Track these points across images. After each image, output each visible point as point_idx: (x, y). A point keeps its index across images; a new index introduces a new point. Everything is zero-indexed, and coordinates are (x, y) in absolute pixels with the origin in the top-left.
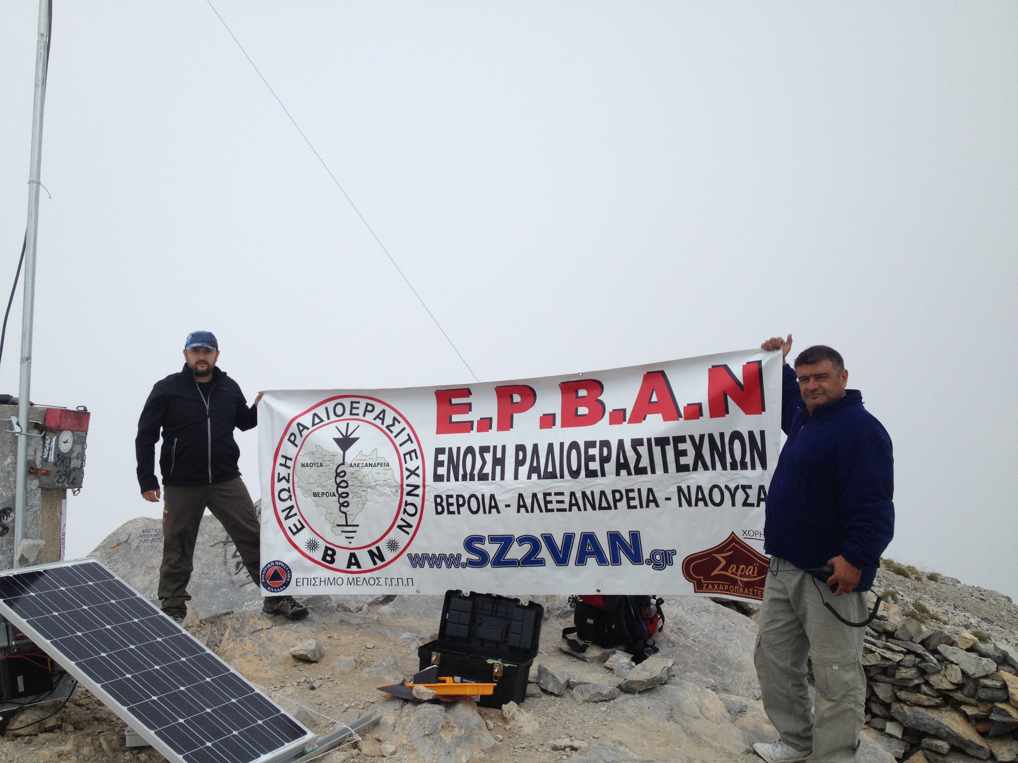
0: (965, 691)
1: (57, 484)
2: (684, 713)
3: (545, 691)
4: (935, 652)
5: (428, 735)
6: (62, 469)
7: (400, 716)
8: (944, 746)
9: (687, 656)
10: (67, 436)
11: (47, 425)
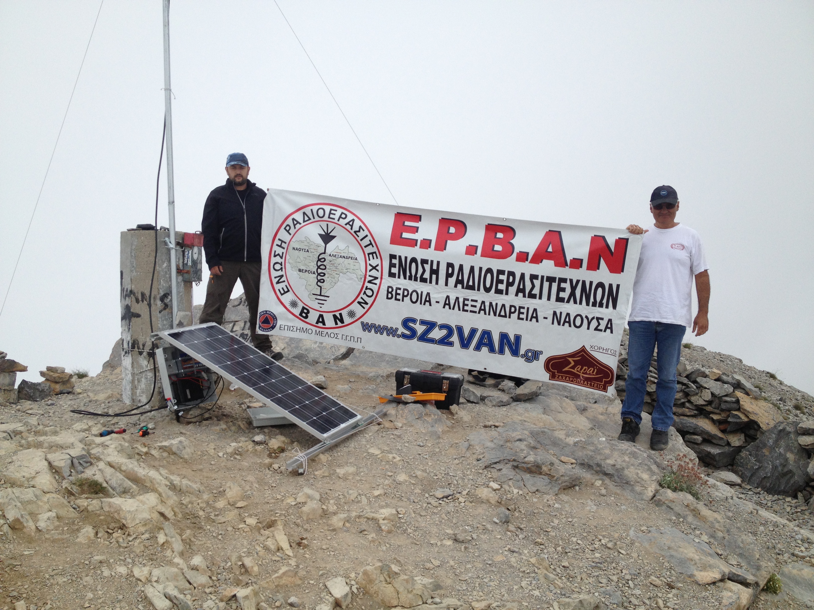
0: (713, 405)
2: (552, 410)
3: (469, 401)
4: (695, 382)
5: (418, 419)
6: (194, 269)
7: (398, 410)
8: (699, 439)
10: (196, 249)
11: (185, 243)
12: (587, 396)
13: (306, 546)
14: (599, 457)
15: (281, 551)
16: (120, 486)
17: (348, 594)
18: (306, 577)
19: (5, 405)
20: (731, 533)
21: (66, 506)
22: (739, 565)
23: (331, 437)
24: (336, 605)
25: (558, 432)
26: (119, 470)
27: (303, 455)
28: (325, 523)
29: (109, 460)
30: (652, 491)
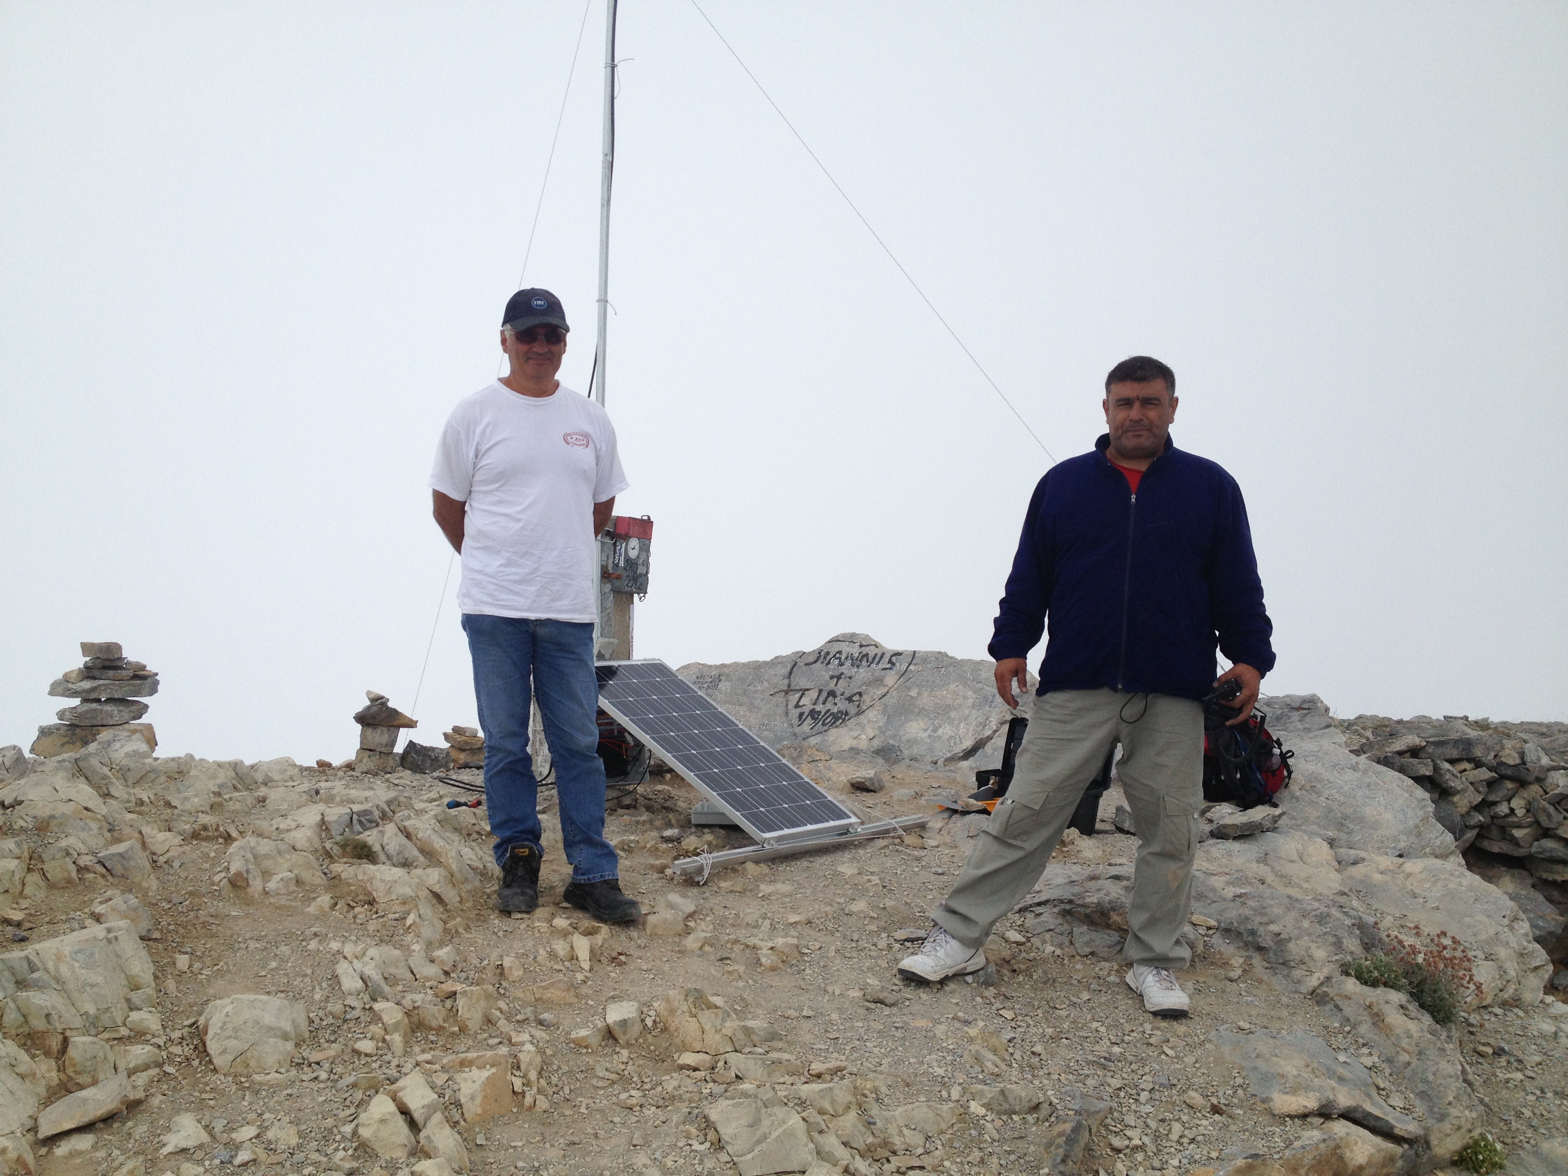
1: (626, 588)
2: (1280, 858)
3: (1121, 830)
5: (971, 837)
6: (630, 573)
9: (1310, 811)
10: (634, 543)
11: (617, 531)
12: (1383, 842)
13: (621, 964)
14: (1258, 919)
15: (574, 962)
16: (398, 854)
17: (629, 1023)
18: (587, 997)
19: (376, 774)
20: (1423, 1057)
21: (313, 868)
22: (1408, 1109)
23: (779, 839)
24: (610, 1035)
25: (1217, 878)
26: (414, 838)
27: (711, 856)
28: (675, 942)
29: (407, 823)
30: (1319, 979)
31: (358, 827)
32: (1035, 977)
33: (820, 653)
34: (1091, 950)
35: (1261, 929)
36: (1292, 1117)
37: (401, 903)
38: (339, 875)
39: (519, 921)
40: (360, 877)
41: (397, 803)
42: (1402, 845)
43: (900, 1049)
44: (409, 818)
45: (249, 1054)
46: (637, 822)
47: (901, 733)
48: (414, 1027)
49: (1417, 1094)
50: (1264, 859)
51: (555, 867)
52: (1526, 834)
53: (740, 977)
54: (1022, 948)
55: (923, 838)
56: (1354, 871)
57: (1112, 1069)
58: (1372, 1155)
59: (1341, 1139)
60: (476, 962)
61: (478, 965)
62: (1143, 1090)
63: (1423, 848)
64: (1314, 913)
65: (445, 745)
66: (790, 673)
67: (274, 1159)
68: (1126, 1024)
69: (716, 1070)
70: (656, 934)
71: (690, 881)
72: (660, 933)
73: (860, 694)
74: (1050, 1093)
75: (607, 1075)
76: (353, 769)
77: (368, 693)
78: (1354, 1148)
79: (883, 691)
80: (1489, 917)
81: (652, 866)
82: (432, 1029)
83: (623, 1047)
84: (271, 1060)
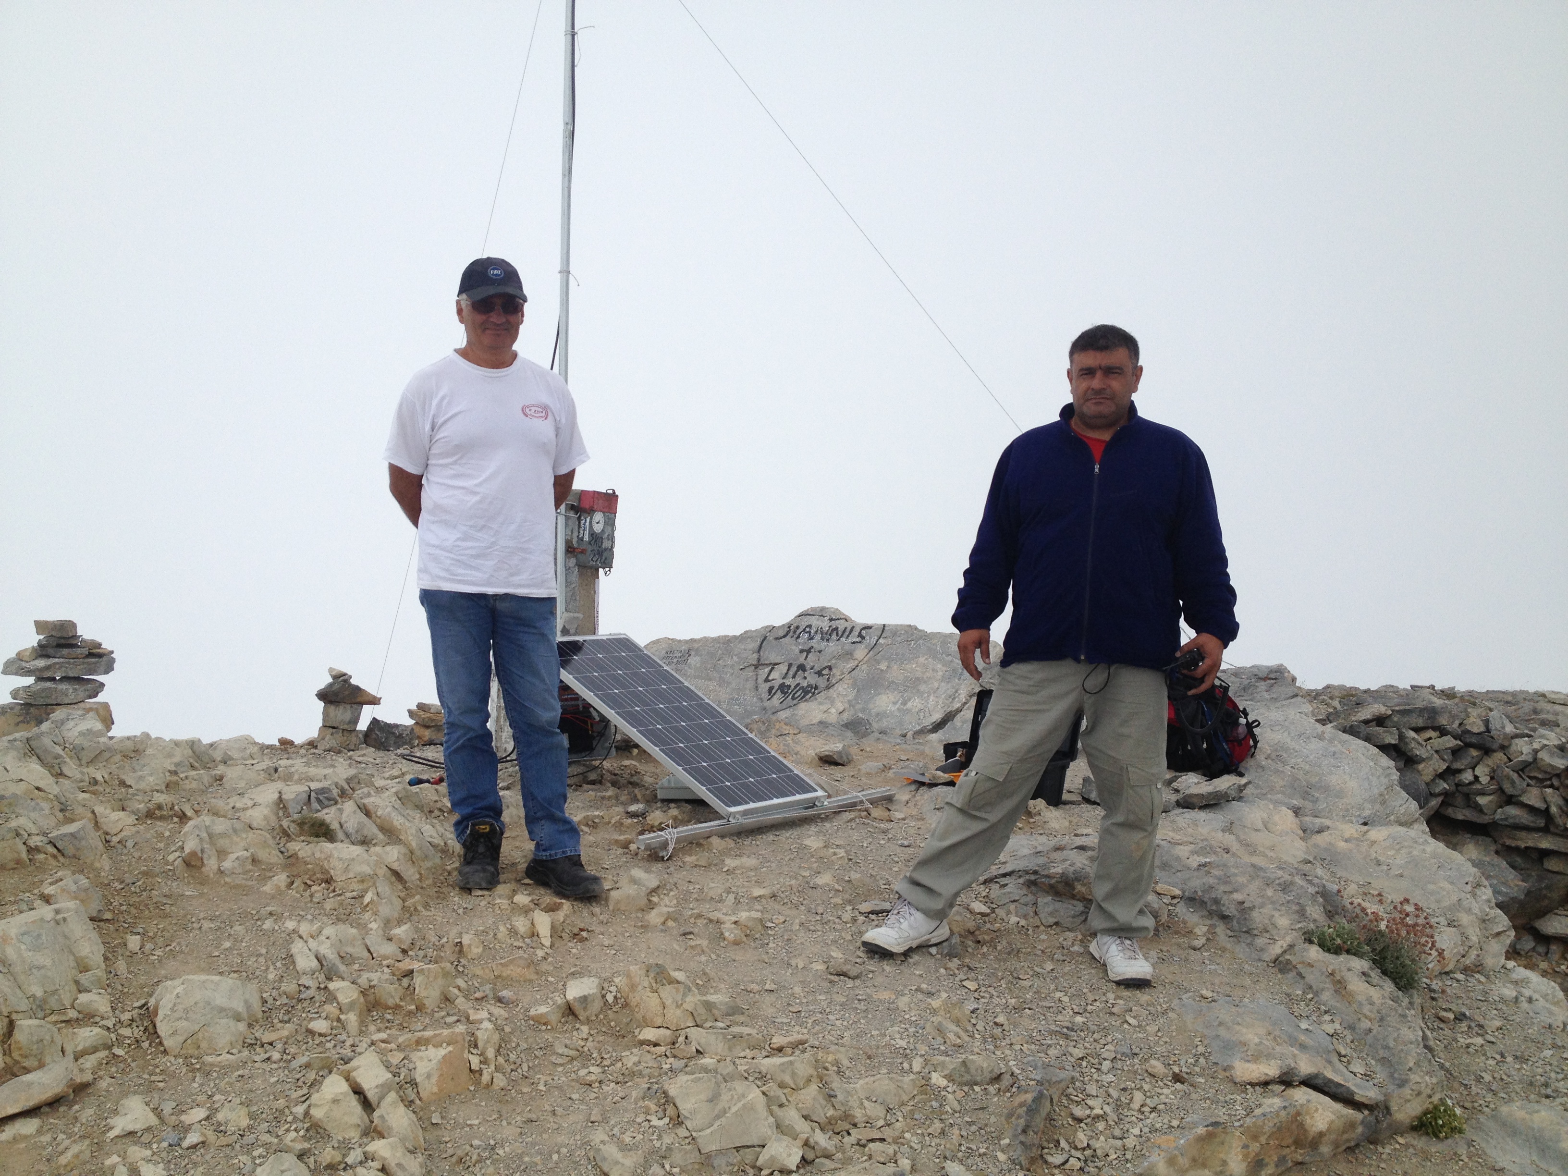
1: (591, 562)
2: (1245, 826)
3: (1087, 801)
5: (938, 809)
6: (595, 548)
7: (914, 796)
9: (1275, 780)
10: (599, 516)
11: (581, 505)
12: (1347, 810)
13: (583, 940)
14: (1222, 888)
15: (535, 938)
16: (357, 832)
17: (589, 999)
18: (548, 973)
19: (339, 752)
20: (1385, 1023)
21: (269, 846)
22: (1368, 1076)
23: (745, 813)
24: (570, 1011)
25: (1181, 847)
26: (374, 815)
27: (675, 831)
28: (638, 917)
29: (366, 801)
30: (1282, 947)
31: (315, 805)
32: (999, 948)
33: (789, 627)
34: (1055, 920)
35: (1225, 897)
36: (1250, 1084)
37: (358, 882)
38: (296, 854)
39: (480, 898)
40: (318, 855)
41: (357, 781)
42: (1367, 813)
43: (862, 1021)
44: (369, 795)
45: (200, 1035)
46: (603, 798)
47: (871, 706)
48: (370, 1007)
49: (1378, 1061)
50: (1229, 828)
51: (518, 844)
52: (1490, 802)
53: (703, 951)
54: (987, 919)
55: (889, 810)
56: (1320, 839)
57: (1075, 1038)
58: (1332, 1122)
59: (1302, 1106)
60: (434, 939)
61: (437, 943)
62: (1105, 1059)
63: (1388, 815)
64: (1277, 882)
65: (410, 722)
66: (760, 647)
67: (224, 1141)
68: (1089, 994)
69: (677, 1046)
70: (618, 910)
71: (655, 856)
72: (623, 908)
73: (830, 668)
74: (1012, 1063)
75: (566, 1051)
76: (316, 747)
77: (331, 670)
78: (1315, 1115)
79: (852, 664)
80: (1452, 883)
81: (617, 841)
82: (390, 1008)
83: (582, 1023)
84: (223, 1042)
